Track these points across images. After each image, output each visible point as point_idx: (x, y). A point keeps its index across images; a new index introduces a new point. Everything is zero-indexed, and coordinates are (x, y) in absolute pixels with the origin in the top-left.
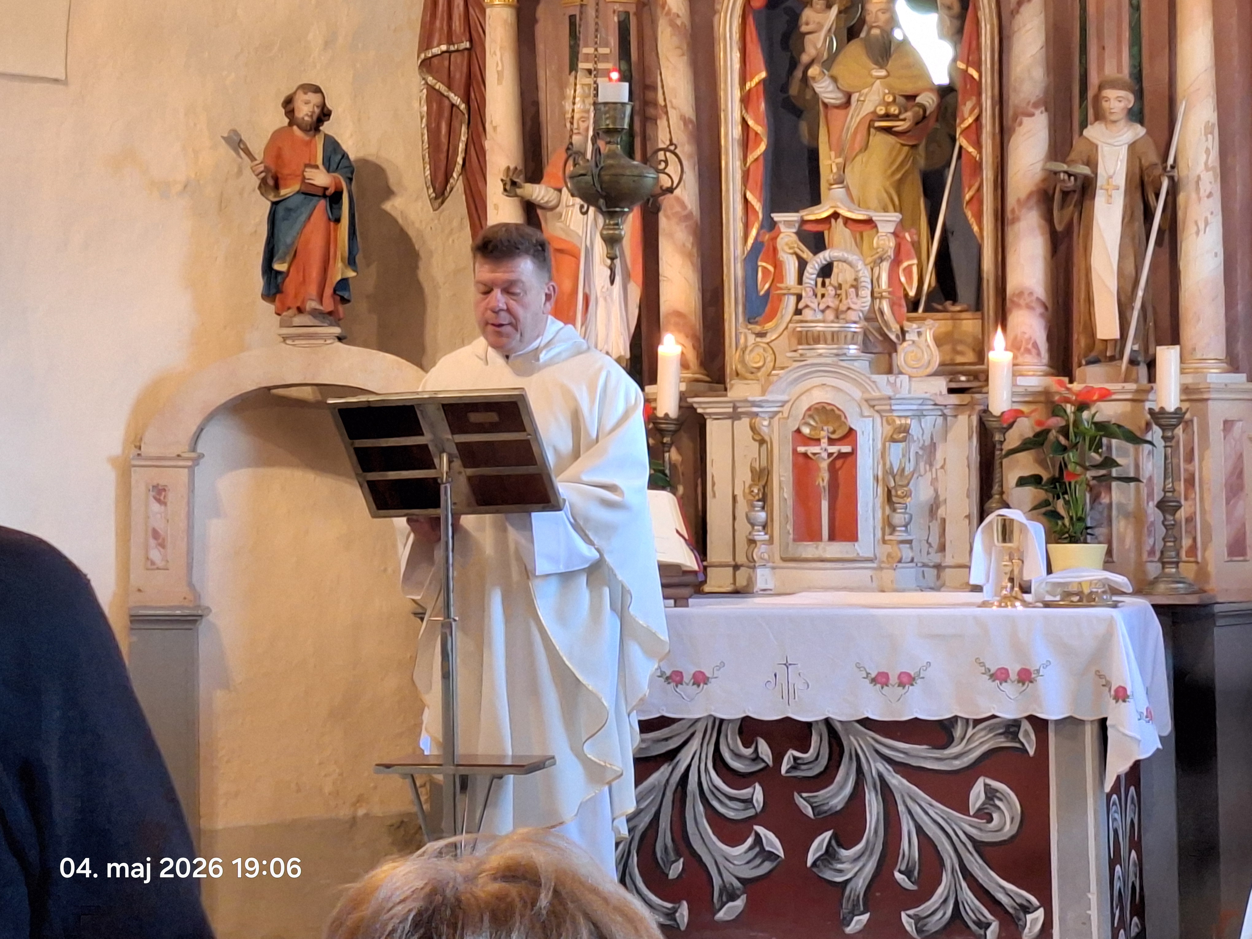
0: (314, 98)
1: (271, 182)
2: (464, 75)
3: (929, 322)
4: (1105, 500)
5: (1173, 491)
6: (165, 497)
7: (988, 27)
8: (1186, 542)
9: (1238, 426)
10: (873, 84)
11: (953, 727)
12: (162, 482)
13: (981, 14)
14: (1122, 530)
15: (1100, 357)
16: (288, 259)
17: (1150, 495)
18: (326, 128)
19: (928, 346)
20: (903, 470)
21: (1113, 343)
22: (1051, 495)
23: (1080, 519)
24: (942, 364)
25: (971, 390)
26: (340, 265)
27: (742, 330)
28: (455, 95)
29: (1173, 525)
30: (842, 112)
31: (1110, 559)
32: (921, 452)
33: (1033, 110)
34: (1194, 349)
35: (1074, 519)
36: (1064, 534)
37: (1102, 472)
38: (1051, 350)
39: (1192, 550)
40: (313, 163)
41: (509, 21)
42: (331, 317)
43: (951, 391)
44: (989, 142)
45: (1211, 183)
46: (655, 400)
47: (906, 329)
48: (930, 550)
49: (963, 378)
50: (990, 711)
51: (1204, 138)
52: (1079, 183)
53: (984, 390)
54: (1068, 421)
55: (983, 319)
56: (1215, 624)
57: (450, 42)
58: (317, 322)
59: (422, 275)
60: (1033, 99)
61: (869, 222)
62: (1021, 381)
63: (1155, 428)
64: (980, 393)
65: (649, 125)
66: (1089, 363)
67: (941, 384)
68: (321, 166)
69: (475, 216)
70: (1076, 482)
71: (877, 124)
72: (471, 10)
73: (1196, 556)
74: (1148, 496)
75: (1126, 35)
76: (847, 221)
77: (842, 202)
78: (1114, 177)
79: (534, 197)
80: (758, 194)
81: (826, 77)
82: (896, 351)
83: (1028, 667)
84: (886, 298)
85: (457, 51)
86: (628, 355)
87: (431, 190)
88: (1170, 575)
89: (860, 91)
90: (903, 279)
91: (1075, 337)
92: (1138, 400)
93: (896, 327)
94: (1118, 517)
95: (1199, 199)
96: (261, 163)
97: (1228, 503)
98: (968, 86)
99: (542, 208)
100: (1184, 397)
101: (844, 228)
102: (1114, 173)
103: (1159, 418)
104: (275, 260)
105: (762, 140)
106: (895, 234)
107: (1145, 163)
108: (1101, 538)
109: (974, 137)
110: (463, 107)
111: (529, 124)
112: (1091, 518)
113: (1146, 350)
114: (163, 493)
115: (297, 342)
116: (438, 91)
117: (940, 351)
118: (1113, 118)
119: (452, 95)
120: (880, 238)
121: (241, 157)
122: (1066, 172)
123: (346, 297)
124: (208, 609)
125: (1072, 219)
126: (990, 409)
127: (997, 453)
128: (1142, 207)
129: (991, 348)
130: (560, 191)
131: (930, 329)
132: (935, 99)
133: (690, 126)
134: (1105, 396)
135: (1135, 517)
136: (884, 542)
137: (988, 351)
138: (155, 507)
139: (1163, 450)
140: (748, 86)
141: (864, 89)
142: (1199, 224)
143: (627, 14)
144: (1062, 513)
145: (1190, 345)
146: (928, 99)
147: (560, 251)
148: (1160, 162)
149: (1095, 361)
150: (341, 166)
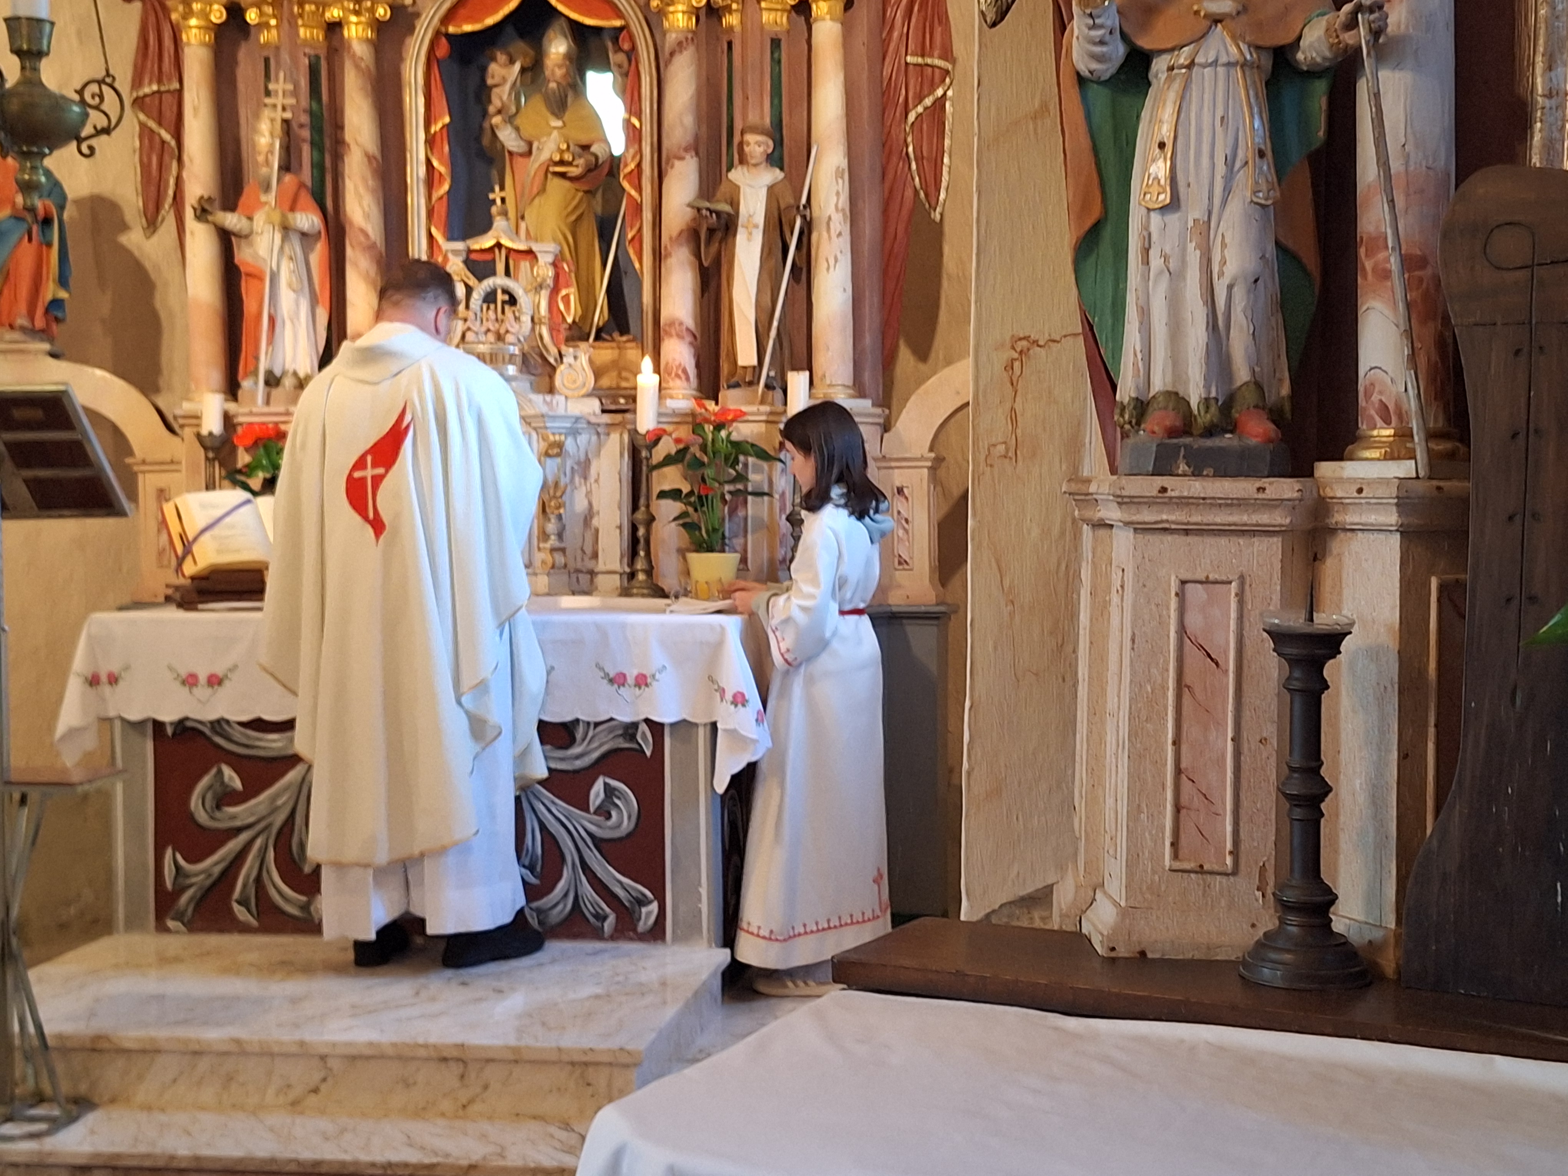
2: (174, 114)
3: (584, 349)
4: (741, 514)
10: (550, 134)
11: (575, 729)
13: (642, 64)
15: (741, 382)
17: (782, 509)
19: (584, 370)
20: (558, 483)
21: (750, 369)
22: (689, 509)
23: (718, 531)
24: (595, 387)
25: (621, 411)
26: (51, 286)
28: (166, 132)
30: (524, 159)
32: (576, 467)
33: (684, 154)
34: (823, 375)
35: (712, 529)
36: (701, 543)
37: (738, 487)
41: (207, 61)
42: (43, 334)
43: (604, 411)
44: (648, 183)
45: (841, 223)
47: (563, 353)
48: (584, 557)
49: (622, 401)
50: (609, 714)
51: (834, 182)
52: (722, 220)
53: (633, 411)
54: (706, 439)
55: (639, 348)
57: (160, 82)
58: (27, 339)
60: (685, 144)
61: (530, 252)
62: (665, 403)
64: (629, 413)
66: (730, 387)
67: (594, 405)
70: (712, 497)
71: (553, 169)
72: (180, 53)
75: (768, 86)
76: (509, 251)
77: (506, 235)
78: (755, 216)
79: (229, 224)
80: (440, 227)
81: (509, 127)
82: (554, 373)
83: (645, 673)
84: (544, 324)
85: (165, 90)
87: (144, 219)
89: (539, 140)
90: (562, 307)
91: (721, 364)
92: (772, 421)
93: (554, 351)
95: (830, 238)
98: (631, 135)
99: (235, 234)
101: (505, 255)
102: (755, 212)
105: (445, 180)
106: (554, 264)
107: (781, 205)
108: (737, 548)
109: (635, 181)
110: (173, 143)
113: (780, 375)
116: (150, 129)
117: (593, 376)
118: (755, 162)
119: (162, 132)
120: (540, 267)
122: (708, 209)
123: (57, 316)
125: (718, 252)
126: (638, 427)
127: (645, 467)
128: (780, 245)
129: (638, 374)
130: (250, 219)
131: (586, 356)
132: (607, 149)
133: (374, 163)
134: (740, 417)
136: (539, 549)
137: (636, 377)
140: (432, 130)
141: (543, 138)
142: (830, 261)
143: (317, 57)
144: (700, 524)
145: (821, 372)
146: (600, 149)
147: (250, 275)
148: (796, 203)
149: (737, 386)
150: (54, 193)
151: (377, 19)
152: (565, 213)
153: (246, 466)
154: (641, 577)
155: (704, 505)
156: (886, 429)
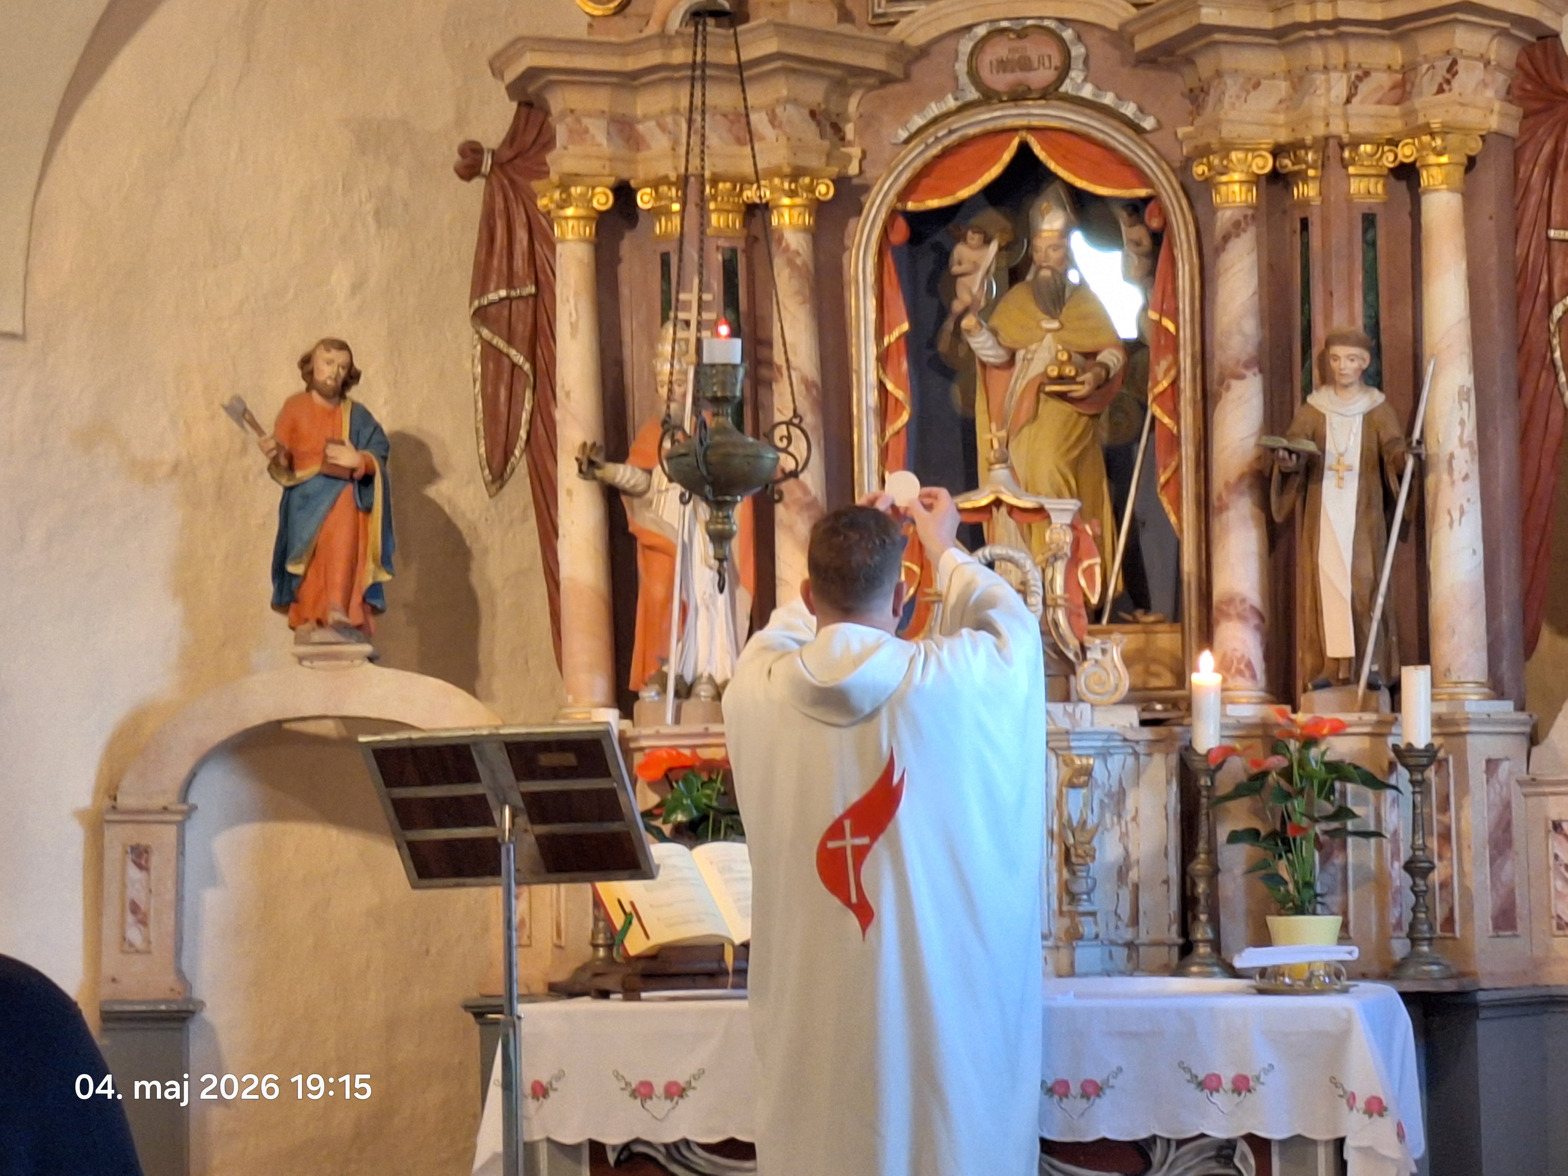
0: (340, 357)
1: (283, 462)
2: (529, 328)
3: (1116, 636)
4: (1338, 860)
5: (1424, 848)
6: (147, 861)
7: (1187, 268)
8: (1440, 913)
9: (1504, 767)
10: (1042, 340)
11: (1151, 1149)
12: (144, 842)
13: (1177, 252)
14: (1360, 898)
15: (1332, 681)
16: (306, 558)
17: (1395, 855)
18: (355, 393)
19: (1115, 667)
20: (1084, 823)
21: (1346, 663)
22: (1270, 854)
23: (1309, 885)
24: (1132, 689)
25: (1168, 723)
26: (371, 566)
28: (518, 353)
29: (1425, 892)
30: (1004, 374)
31: (1345, 935)
32: (1106, 801)
33: (1244, 371)
34: (1449, 670)
35: (1300, 882)
36: (1287, 903)
37: (1335, 825)
38: (1268, 671)
39: (1449, 922)
40: (336, 437)
41: (586, 261)
42: (360, 632)
43: (1144, 723)
44: (1189, 410)
45: (1466, 462)
47: (1087, 645)
48: (1119, 923)
49: (1159, 707)
50: (1197, 1129)
51: (1457, 404)
52: (1303, 461)
53: (1186, 721)
54: (1291, 761)
55: (1183, 632)
56: (1478, 1017)
57: (510, 286)
58: (341, 639)
59: (475, 579)
60: (1244, 357)
61: (1040, 511)
62: (1232, 710)
63: (1400, 768)
64: (1181, 725)
65: (762, 392)
66: (1317, 687)
67: (1131, 716)
68: (348, 442)
69: (543, 505)
70: (1301, 840)
71: (1048, 388)
72: (537, 246)
73: (1453, 930)
74: (1393, 854)
75: (1359, 278)
76: (1012, 510)
77: (1006, 487)
78: (1346, 456)
79: (618, 479)
81: (984, 330)
82: (1074, 673)
83: (1244, 1073)
84: (1060, 606)
85: (520, 297)
87: (487, 472)
88: (1421, 955)
89: (1025, 347)
90: (1083, 583)
91: (1299, 654)
92: (1378, 734)
93: (1074, 643)
94: (1355, 882)
95: (1453, 483)
96: (272, 438)
97: (1492, 863)
98: (1163, 342)
99: (626, 492)
100: (1436, 730)
101: (1007, 516)
102: (1346, 450)
103: (1405, 757)
104: (289, 558)
105: (903, 408)
106: (1073, 527)
107: (1385, 438)
108: (1335, 909)
109: (1170, 405)
110: (527, 367)
111: (611, 389)
112: (1322, 883)
113: (1388, 669)
114: (145, 855)
115: (316, 663)
116: (496, 348)
117: (1130, 674)
118: (1345, 381)
119: (513, 352)
120: (1054, 531)
121: (246, 431)
122: (1286, 449)
123: (379, 606)
124: (202, 1004)
125: (1294, 505)
126: (1194, 745)
127: (1204, 801)
129: (1194, 669)
130: (650, 472)
131: (1117, 645)
132: (1120, 357)
133: (814, 392)
134: (1338, 729)
135: (1376, 883)
136: (1061, 913)
137: (1191, 673)
138: (133, 872)
139: (1411, 797)
140: (886, 341)
141: (1032, 344)
142: (1453, 513)
143: (734, 251)
144: (1286, 876)
145: (1442, 667)
146: (1112, 358)
147: (650, 548)
148: (1403, 437)
149: (1325, 685)
150: (373, 441)
151: (818, 200)
152: (1064, 448)
153: (659, 806)
154: (1203, 950)
155: (1290, 851)
156: (1534, 739)
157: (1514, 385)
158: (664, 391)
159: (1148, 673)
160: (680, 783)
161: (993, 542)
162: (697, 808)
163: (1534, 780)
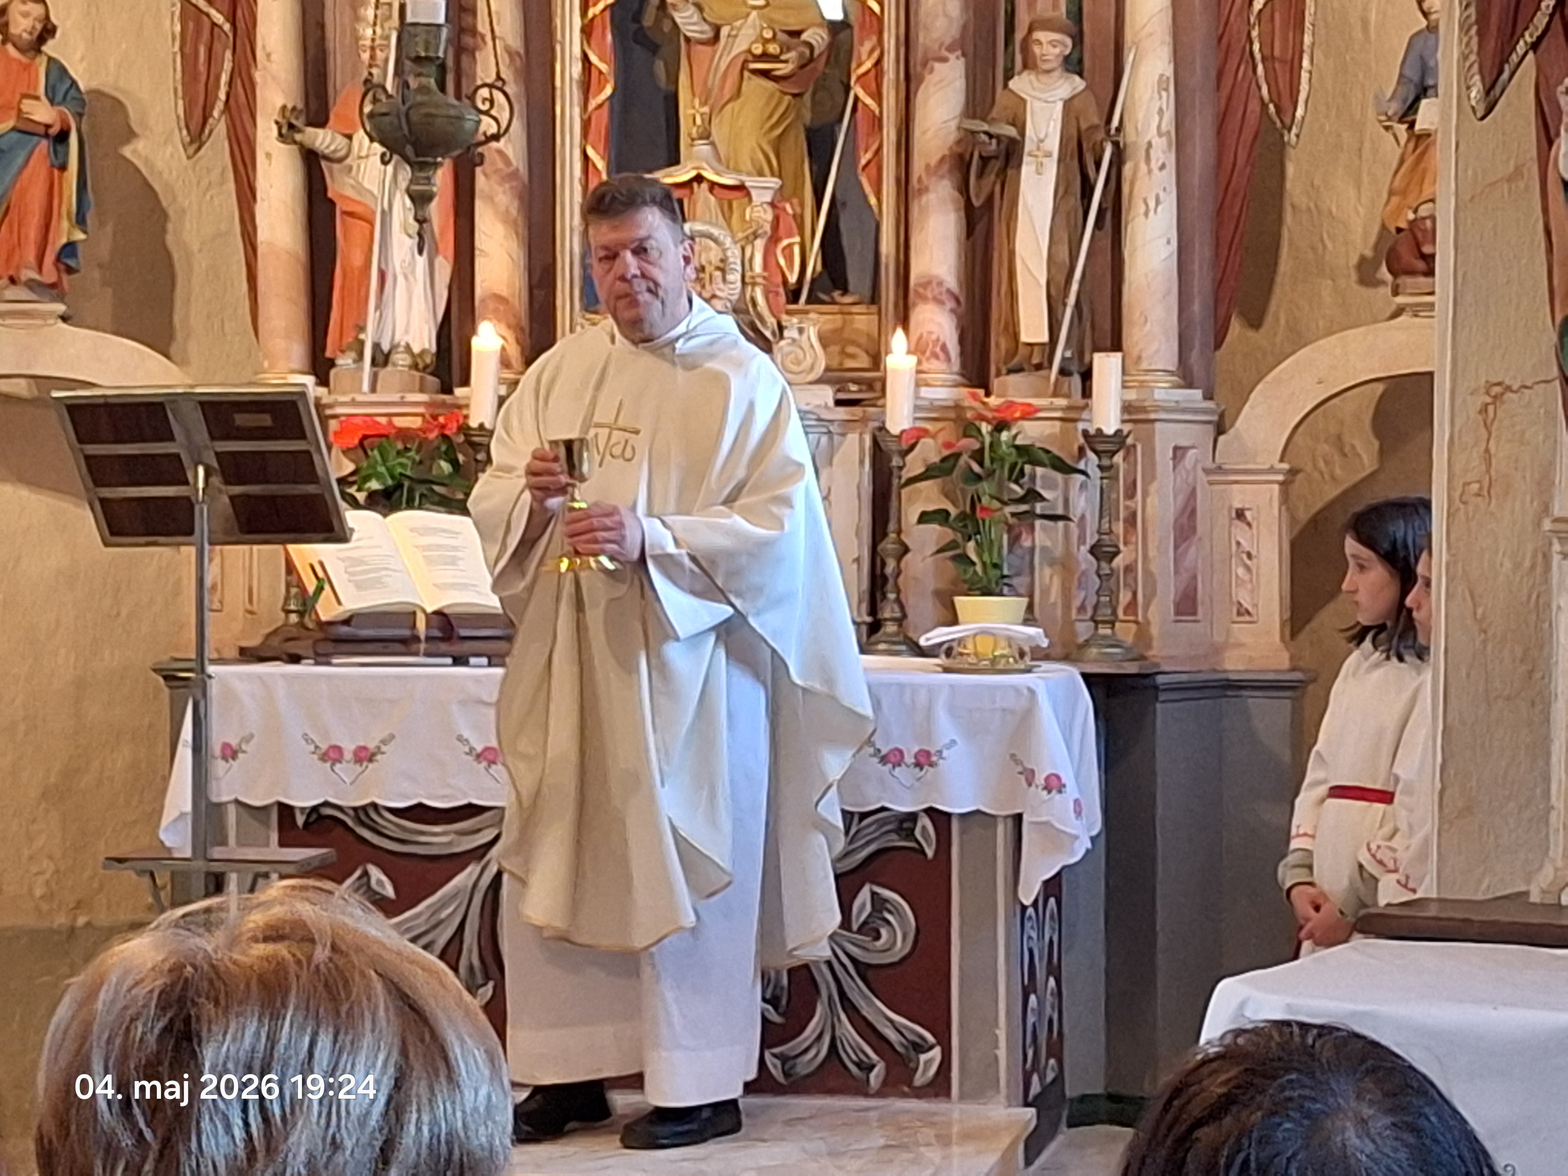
0: (37, 11)
3: (812, 315)
4: (1026, 543)
5: (1111, 532)
8: (1124, 597)
9: (1191, 455)
10: (748, 15)
14: (1047, 580)
15: (1023, 365)
18: (49, 48)
19: (812, 346)
21: (1040, 347)
22: (959, 537)
24: (828, 369)
26: (65, 224)
27: (579, 320)
28: (218, 11)
29: (1109, 575)
30: (708, 49)
33: (947, 54)
34: (1139, 358)
36: (975, 585)
37: (1024, 508)
38: (962, 353)
39: (1132, 606)
40: (32, 92)
42: (54, 291)
43: (839, 403)
44: (893, 93)
45: (1164, 151)
46: (467, 406)
47: (784, 324)
49: (854, 387)
51: (1156, 96)
52: (1003, 146)
53: (880, 403)
54: (983, 443)
55: (879, 313)
56: (1157, 699)
58: (34, 297)
59: (170, 239)
60: (948, 41)
61: (740, 188)
62: (925, 392)
63: (1090, 454)
64: (875, 406)
65: (465, 59)
66: (1010, 372)
67: (827, 394)
68: (43, 98)
69: (241, 166)
71: (753, 65)
73: (1136, 615)
74: (1079, 538)
76: (713, 185)
78: (1047, 141)
79: (317, 144)
80: (601, 148)
84: (759, 284)
86: (434, 349)
87: (185, 132)
88: (1105, 637)
89: (731, 24)
90: (782, 262)
91: (994, 339)
93: (771, 321)
94: (1041, 564)
95: (1150, 171)
97: (1176, 547)
98: (867, 23)
99: (327, 158)
100: (1126, 417)
102: (1046, 136)
103: (1094, 442)
105: (607, 81)
106: (772, 204)
107: (1084, 126)
108: (1022, 591)
109: (873, 85)
110: (227, 27)
111: (311, 52)
112: (1009, 565)
113: (1081, 357)
115: (9, 322)
116: (195, 7)
117: (826, 354)
118: (1046, 66)
119: (213, 12)
122: (986, 133)
123: (73, 265)
125: (993, 192)
126: (888, 426)
127: (895, 482)
128: (1079, 179)
129: (888, 352)
130: (349, 137)
132: (825, 36)
133: (518, 62)
134: (1029, 414)
135: (1063, 565)
137: (887, 354)
139: (1098, 482)
140: (591, 13)
141: (737, 20)
144: (974, 558)
145: (1135, 353)
146: (817, 37)
147: (351, 214)
148: (1103, 123)
149: (1018, 370)
150: (69, 98)
152: (766, 125)
153: (353, 474)
154: (890, 628)
155: (979, 533)
156: (1220, 429)
157: (1213, 74)
158: (366, 56)
159: (843, 353)
160: (376, 452)
161: (694, 219)
162: (393, 477)
163: (1220, 468)
